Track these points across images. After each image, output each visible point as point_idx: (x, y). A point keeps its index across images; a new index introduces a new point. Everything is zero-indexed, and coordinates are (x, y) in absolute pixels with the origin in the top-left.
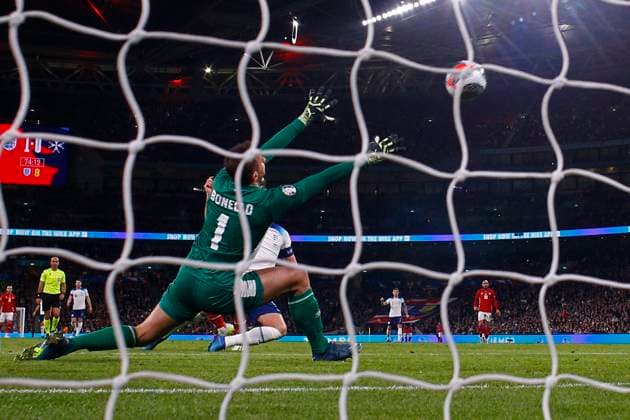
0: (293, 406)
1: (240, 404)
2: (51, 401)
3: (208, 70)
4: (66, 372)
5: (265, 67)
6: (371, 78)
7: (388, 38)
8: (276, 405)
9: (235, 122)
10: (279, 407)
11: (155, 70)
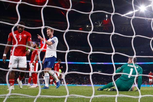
0: (106, 100)
1: (94, 100)
2: (53, 99)
3: (87, 26)
4: (56, 93)
5: (100, 25)
6: (123, 28)
7: (127, 19)
8: (102, 100)
9: (94, 38)
10: (103, 101)
11: (76, 26)
